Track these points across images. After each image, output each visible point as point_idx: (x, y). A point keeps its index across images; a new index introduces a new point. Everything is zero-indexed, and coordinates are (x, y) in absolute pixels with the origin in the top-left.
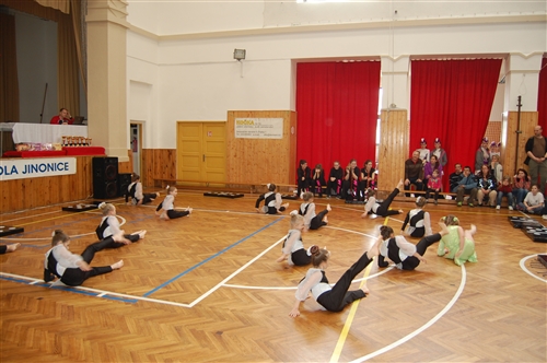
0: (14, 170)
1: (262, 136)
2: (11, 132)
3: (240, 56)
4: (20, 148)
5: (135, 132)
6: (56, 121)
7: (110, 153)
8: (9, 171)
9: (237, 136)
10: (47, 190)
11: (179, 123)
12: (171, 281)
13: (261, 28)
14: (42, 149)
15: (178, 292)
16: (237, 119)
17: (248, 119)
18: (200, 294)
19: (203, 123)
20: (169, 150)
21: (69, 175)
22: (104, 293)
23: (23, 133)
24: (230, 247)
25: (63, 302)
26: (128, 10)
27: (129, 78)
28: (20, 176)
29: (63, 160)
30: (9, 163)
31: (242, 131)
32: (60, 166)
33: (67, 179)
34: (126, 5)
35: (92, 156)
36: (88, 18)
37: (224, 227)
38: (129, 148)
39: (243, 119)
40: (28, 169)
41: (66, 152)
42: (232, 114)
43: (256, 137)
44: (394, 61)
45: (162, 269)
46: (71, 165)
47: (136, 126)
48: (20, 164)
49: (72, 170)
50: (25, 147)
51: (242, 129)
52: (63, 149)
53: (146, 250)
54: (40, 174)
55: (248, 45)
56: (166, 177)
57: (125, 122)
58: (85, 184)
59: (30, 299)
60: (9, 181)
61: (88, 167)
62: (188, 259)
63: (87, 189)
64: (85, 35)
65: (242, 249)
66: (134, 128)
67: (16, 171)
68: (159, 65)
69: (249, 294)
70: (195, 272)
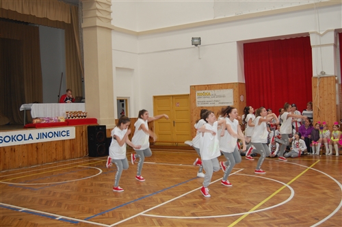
0: (30, 137)
1: (217, 104)
2: (30, 110)
3: (197, 42)
4: (35, 121)
5: (123, 105)
7: (101, 123)
8: (27, 138)
9: (198, 105)
10: (54, 151)
11: (155, 97)
12: (108, 211)
13: (212, 19)
14: (50, 122)
15: (108, 217)
16: (197, 92)
17: (206, 91)
18: (122, 219)
19: (173, 96)
21: (70, 140)
22: (61, 217)
23: (38, 111)
24: (164, 189)
25: (33, 222)
26: (112, 16)
27: (115, 65)
28: (34, 141)
29: (66, 129)
30: (26, 132)
31: (202, 101)
32: (64, 134)
33: (68, 143)
34: (110, 13)
35: (87, 125)
36: (83, 25)
37: (171, 176)
38: (116, 117)
39: (202, 92)
40: (41, 136)
41: (68, 123)
42: (193, 88)
43: (212, 105)
44: (321, 36)
45: (107, 203)
46: (72, 132)
47: (121, 101)
48: (35, 132)
49: (72, 135)
50: (38, 121)
51: (202, 99)
52: (66, 120)
53: (104, 192)
54: (48, 139)
55: (202, 34)
57: (113, 99)
58: (83, 146)
59: (15, 219)
60: (27, 145)
61: (84, 133)
62: (129, 198)
63: (84, 150)
64: (82, 38)
65: (172, 191)
66: (122, 103)
67: (32, 138)
68: (139, 54)
69: (154, 220)
70: (127, 206)
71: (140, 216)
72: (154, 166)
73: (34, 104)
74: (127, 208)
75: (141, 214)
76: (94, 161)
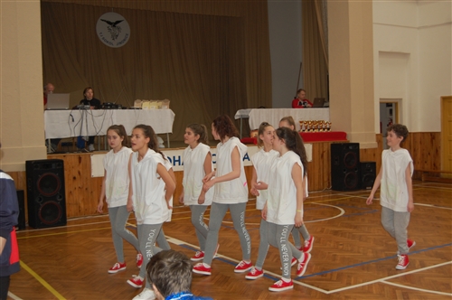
2: (246, 120)
4: (253, 135)
5: (391, 111)
6: (296, 104)
11: (444, 99)
12: (332, 271)
15: (330, 280)
20: (431, 133)
23: (259, 119)
24: (432, 248)
27: (376, 49)
35: (331, 142)
38: (379, 132)
45: (335, 260)
47: (389, 105)
48: (252, 150)
53: (337, 242)
56: (428, 167)
57: (373, 102)
61: (325, 155)
62: (370, 255)
63: (326, 179)
64: (326, 7)
65: (443, 251)
66: (389, 108)
67: (248, 158)
68: (419, 28)
69: (398, 293)
70: (364, 266)
71: (379, 283)
72: (430, 209)
73: (253, 110)
74: (363, 269)
75: (382, 280)
76: (338, 197)
